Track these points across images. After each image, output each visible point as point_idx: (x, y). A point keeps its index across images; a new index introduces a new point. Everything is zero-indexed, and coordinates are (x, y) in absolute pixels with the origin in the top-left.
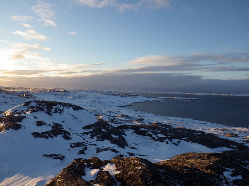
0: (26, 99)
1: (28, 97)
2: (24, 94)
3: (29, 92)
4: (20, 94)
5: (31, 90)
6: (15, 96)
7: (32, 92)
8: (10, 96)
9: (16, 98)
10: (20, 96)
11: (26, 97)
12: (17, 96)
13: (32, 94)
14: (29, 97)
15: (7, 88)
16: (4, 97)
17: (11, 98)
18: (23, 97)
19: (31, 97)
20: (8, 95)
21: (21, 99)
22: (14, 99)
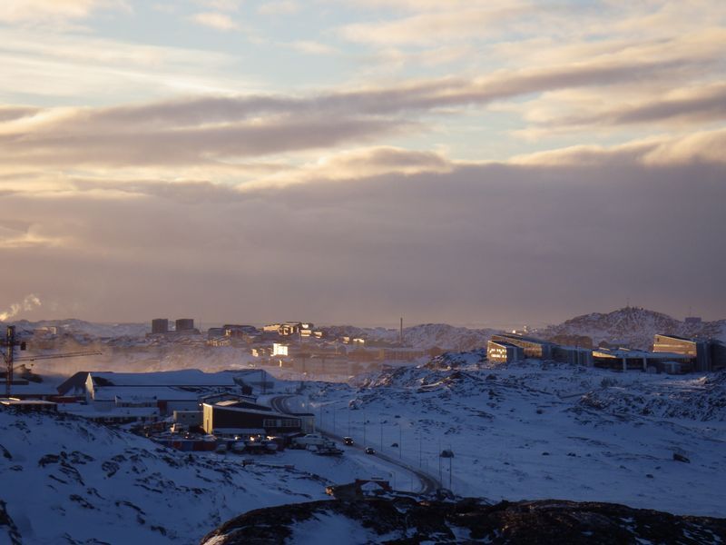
0: (227, 472)
1: (249, 449)
2: (208, 409)
3: (267, 385)
4: (163, 406)
5: (280, 350)
6: (103, 432)
7: (296, 377)
8: (48, 436)
9: (111, 467)
10: (155, 429)
11: (231, 448)
12: (128, 442)
13: (304, 405)
14: (263, 449)
15: (11, 338)
17: (54, 468)
18: (192, 441)
19: (286, 444)
20: (29, 421)
21: (167, 472)
22: (92, 474)
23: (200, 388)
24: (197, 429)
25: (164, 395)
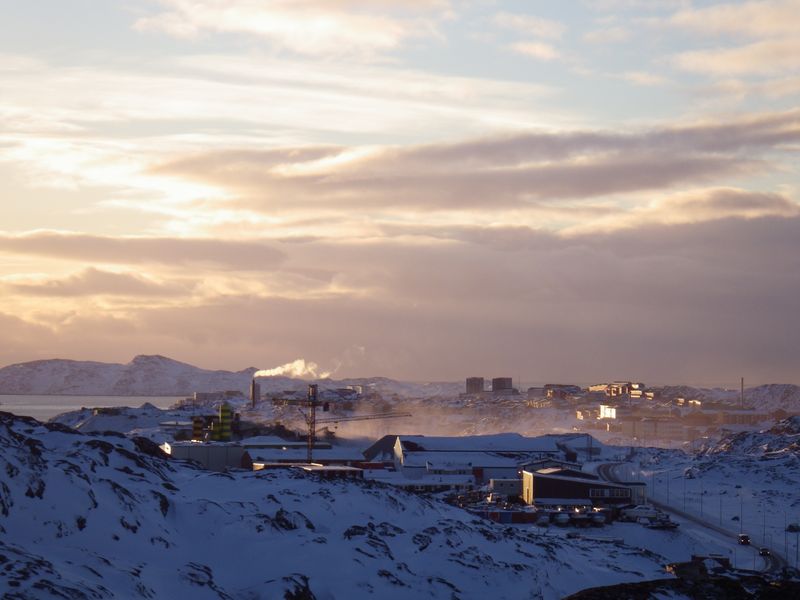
0: (550, 547)
1: (573, 522)
2: (528, 477)
3: (593, 451)
4: (479, 473)
5: (607, 412)
6: (413, 502)
7: (625, 441)
8: (354, 504)
9: (422, 541)
11: (553, 520)
12: (440, 513)
13: (634, 473)
14: (589, 522)
15: (313, 398)
16: (282, 522)
17: (360, 541)
18: (511, 512)
19: (614, 516)
20: (334, 489)
21: (485, 547)
22: (403, 548)
23: (520, 454)
24: (516, 498)
25: (479, 461)
